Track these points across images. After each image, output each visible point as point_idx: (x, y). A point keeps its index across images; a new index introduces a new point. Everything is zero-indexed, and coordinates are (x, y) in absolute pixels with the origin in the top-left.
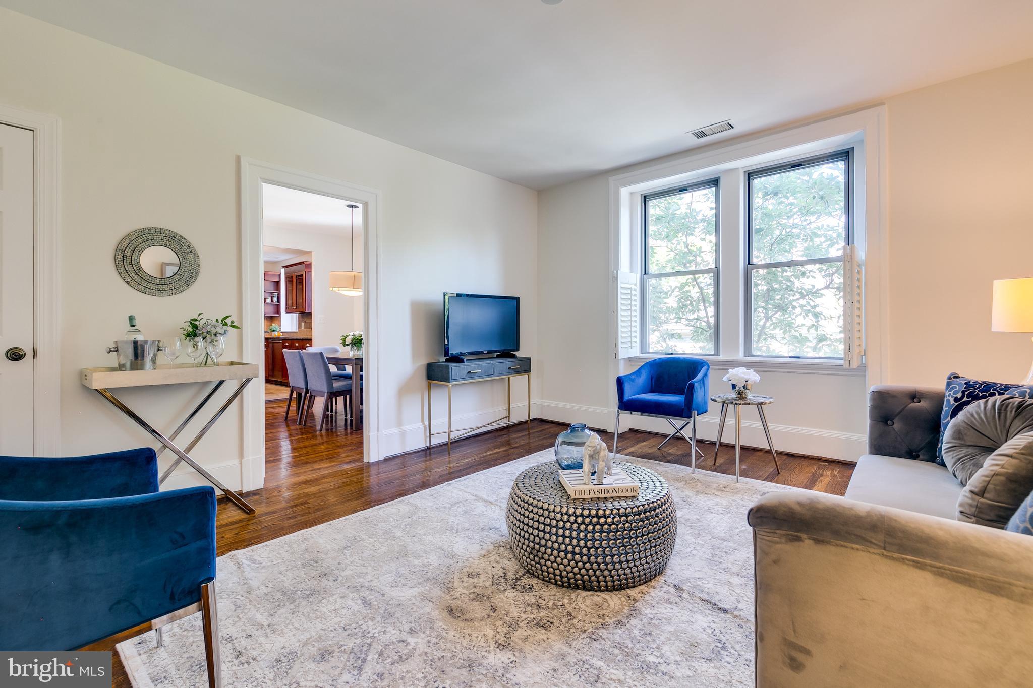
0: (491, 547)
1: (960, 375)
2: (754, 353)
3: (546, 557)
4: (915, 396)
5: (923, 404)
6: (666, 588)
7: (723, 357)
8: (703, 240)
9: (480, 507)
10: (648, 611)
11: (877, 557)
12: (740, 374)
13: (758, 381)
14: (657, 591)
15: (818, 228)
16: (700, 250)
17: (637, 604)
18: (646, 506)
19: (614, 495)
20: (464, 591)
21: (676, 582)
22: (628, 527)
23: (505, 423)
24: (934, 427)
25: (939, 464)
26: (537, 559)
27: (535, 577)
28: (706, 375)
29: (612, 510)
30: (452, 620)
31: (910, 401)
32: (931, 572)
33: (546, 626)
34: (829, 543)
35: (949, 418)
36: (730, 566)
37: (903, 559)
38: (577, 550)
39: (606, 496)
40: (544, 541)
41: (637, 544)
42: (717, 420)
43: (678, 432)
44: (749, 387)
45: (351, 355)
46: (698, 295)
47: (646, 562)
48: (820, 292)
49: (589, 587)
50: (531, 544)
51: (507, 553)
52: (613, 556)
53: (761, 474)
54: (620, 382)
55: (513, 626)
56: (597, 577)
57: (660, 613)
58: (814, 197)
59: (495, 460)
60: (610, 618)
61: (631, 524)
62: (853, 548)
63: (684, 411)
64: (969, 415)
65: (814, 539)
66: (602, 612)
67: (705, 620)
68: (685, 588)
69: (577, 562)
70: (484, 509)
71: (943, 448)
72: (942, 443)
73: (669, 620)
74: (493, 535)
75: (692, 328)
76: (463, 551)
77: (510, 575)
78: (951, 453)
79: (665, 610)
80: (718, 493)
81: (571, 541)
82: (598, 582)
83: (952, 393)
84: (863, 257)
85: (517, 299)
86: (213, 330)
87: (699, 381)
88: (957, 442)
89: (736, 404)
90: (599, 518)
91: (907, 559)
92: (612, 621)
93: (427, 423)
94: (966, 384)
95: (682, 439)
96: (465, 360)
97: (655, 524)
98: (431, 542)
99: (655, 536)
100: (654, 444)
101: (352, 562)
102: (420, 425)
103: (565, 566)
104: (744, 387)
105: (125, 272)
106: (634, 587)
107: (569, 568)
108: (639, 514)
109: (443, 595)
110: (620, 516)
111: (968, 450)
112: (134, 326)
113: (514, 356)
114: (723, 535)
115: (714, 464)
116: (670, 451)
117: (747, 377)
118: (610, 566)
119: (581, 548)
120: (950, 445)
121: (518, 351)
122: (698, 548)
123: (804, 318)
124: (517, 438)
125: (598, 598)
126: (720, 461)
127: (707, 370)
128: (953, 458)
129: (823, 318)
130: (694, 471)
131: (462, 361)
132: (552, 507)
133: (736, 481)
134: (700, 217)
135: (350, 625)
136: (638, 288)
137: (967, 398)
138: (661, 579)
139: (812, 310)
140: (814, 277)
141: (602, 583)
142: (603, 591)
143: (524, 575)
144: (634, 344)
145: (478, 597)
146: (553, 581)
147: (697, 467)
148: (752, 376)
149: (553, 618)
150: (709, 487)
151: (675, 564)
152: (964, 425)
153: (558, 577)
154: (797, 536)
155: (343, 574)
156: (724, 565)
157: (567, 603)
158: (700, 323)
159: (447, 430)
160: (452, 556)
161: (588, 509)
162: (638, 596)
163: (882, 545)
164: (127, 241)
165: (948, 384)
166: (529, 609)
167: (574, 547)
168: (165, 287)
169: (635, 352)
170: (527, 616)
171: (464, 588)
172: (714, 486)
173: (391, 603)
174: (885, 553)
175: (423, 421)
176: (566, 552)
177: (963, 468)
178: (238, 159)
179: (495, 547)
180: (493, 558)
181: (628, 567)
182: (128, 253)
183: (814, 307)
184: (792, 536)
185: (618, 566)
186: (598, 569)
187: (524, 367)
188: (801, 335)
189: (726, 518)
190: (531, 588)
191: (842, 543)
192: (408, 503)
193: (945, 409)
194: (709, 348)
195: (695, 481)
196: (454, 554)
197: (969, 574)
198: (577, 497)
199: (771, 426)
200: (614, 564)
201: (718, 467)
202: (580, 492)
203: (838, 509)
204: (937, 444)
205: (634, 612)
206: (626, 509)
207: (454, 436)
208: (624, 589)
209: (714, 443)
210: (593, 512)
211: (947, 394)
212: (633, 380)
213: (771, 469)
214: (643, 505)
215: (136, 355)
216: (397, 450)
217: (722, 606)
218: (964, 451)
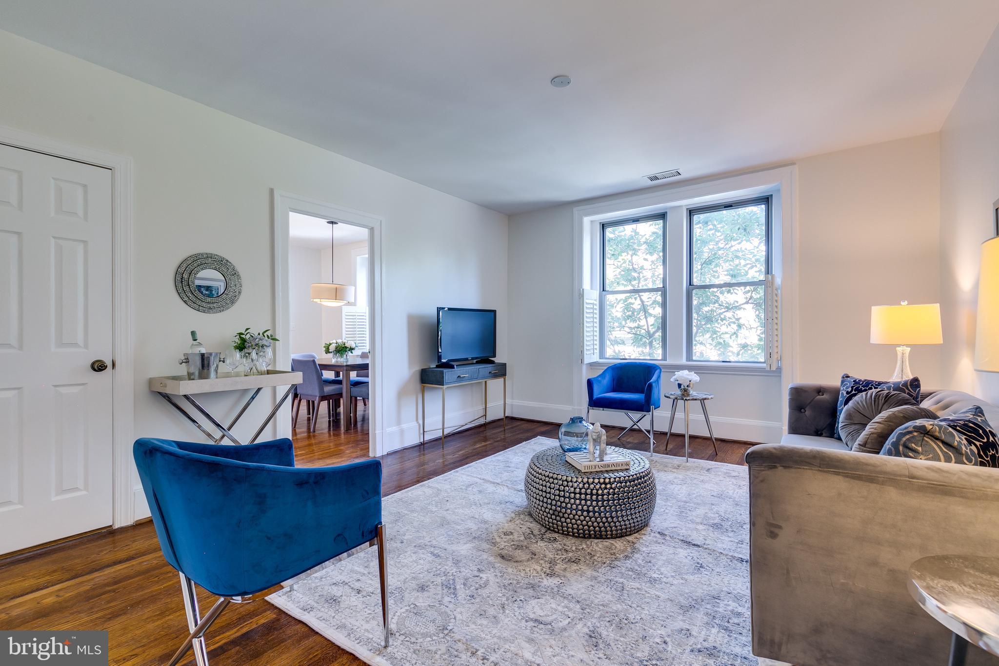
0: (513, 515)
1: (850, 376)
2: (694, 358)
3: (566, 515)
4: (820, 390)
5: (825, 397)
6: (653, 534)
7: (669, 361)
8: (646, 260)
9: (491, 488)
10: (644, 549)
11: (816, 472)
12: (684, 375)
13: (698, 381)
14: (647, 536)
15: (738, 251)
16: (642, 268)
17: (636, 545)
18: (638, 475)
19: (613, 468)
20: (506, 544)
21: (659, 531)
22: (627, 490)
23: (482, 421)
24: (833, 413)
25: (836, 439)
26: (558, 518)
27: (556, 532)
28: (659, 377)
29: (615, 478)
30: (506, 562)
31: (817, 394)
32: (843, 476)
33: (576, 561)
34: (791, 467)
35: (843, 406)
36: (695, 518)
37: (829, 471)
38: (591, 508)
39: (607, 469)
40: (564, 504)
41: (633, 503)
42: (668, 414)
43: (635, 424)
44: (691, 386)
45: (333, 362)
46: (639, 307)
47: (640, 516)
48: (742, 306)
49: (599, 536)
50: (554, 508)
51: (527, 518)
52: (617, 511)
53: (703, 455)
54: (590, 383)
55: (553, 562)
56: (606, 528)
57: (654, 550)
58: (739, 229)
59: (486, 452)
60: (620, 555)
61: (629, 488)
62: (804, 469)
63: (644, 406)
64: (856, 403)
65: (783, 466)
66: (612, 551)
67: (685, 552)
68: (666, 533)
69: (591, 518)
70: (495, 489)
71: (840, 426)
72: (838, 423)
73: (661, 553)
74: (510, 507)
75: (633, 335)
76: (491, 518)
77: (536, 532)
78: (845, 429)
79: (656, 548)
80: (675, 470)
81: (586, 503)
82: (606, 531)
83: (845, 388)
84: (780, 283)
85: (494, 312)
86: (261, 343)
87: (655, 382)
88: (848, 422)
89: (686, 400)
90: (606, 484)
91: (831, 471)
92: (621, 556)
93: (421, 422)
94: (854, 381)
95: (640, 431)
96: (455, 366)
97: (645, 488)
98: (463, 513)
99: (645, 497)
100: (614, 435)
101: (407, 530)
102: (415, 424)
103: (582, 521)
104: (687, 386)
105: (183, 292)
106: (630, 535)
107: (584, 522)
108: (634, 481)
109: (491, 547)
110: (621, 483)
111: (856, 426)
112: (196, 340)
113: (493, 362)
114: (685, 499)
115: (666, 449)
116: (628, 440)
117: (690, 378)
118: (615, 520)
119: (594, 507)
120: (844, 424)
121: (495, 357)
122: (669, 508)
123: (727, 327)
124: (497, 433)
125: (607, 543)
126: (670, 447)
127: (660, 373)
128: (846, 432)
129: (745, 328)
130: (652, 454)
131: (452, 367)
132: (569, 479)
133: (686, 461)
134: (643, 240)
135: (432, 569)
136: (597, 303)
137: (855, 391)
138: (648, 529)
139: (737, 322)
140: (737, 294)
141: (608, 533)
142: (609, 538)
143: (546, 531)
144: (595, 351)
145: (519, 547)
146: (571, 533)
147: (655, 451)
148: (694, 377)
149: (579, 557)
150: (666, 466)
151: (655, 519)
152: (853, 410)
153: (575, 531)
154: (774, 466)
155: (406, 538)
156: (691, 518)
157: (586, 547)
158: (640, 331)
159: (441, 427)
160: (486, 522)
161: (598, 478)
162: (635, 541)
163: (819, 465)
164: (185, 265)
165: (842, 382)
166: (559, 552)
167: (588, 507)
168: (215, 305)
169: (595, 358)
170: (560, 557)
171: (505, 542)
172: (670, 465)
173: (453, 554)
174: (820, 469)
175: (417, 420)
176: (582, 510)
177: (852, 439)
178: (272, 191)
179: (516, 514)
180: (518, 522)
181: (628, 519)
182: (186, 276)
183: (738, 319)
184: (771, 465)
185: (620, 519)
186: (606, 522)
187: (501, 371)
188: (724, 341)
189: (684, 487)
190: (555, 539)
191: (799, 467)
192: (429, 487)
193: (840, 399)
194: (658, 354)
195: (654, 462)
196: (486, 521)
197: (860, 475)
198: (586, 471)
199: (712, 418)
200: (618, 517)
201: (669, 451)
202: (588, 467)
203: (795, 450)
204: (835, 424)
205: (635, 550)
206: (625, 477)
207: (447, 432)
208: (624, 537)
209: (665, 434)
210: (602, 481)
211: (842, 389)
212: (600, 382)
213: (710, 451)
214: (636, 474)
215: (203, 366)
216: (397, 446)
217: (693, 543)
218: (853, 427)
